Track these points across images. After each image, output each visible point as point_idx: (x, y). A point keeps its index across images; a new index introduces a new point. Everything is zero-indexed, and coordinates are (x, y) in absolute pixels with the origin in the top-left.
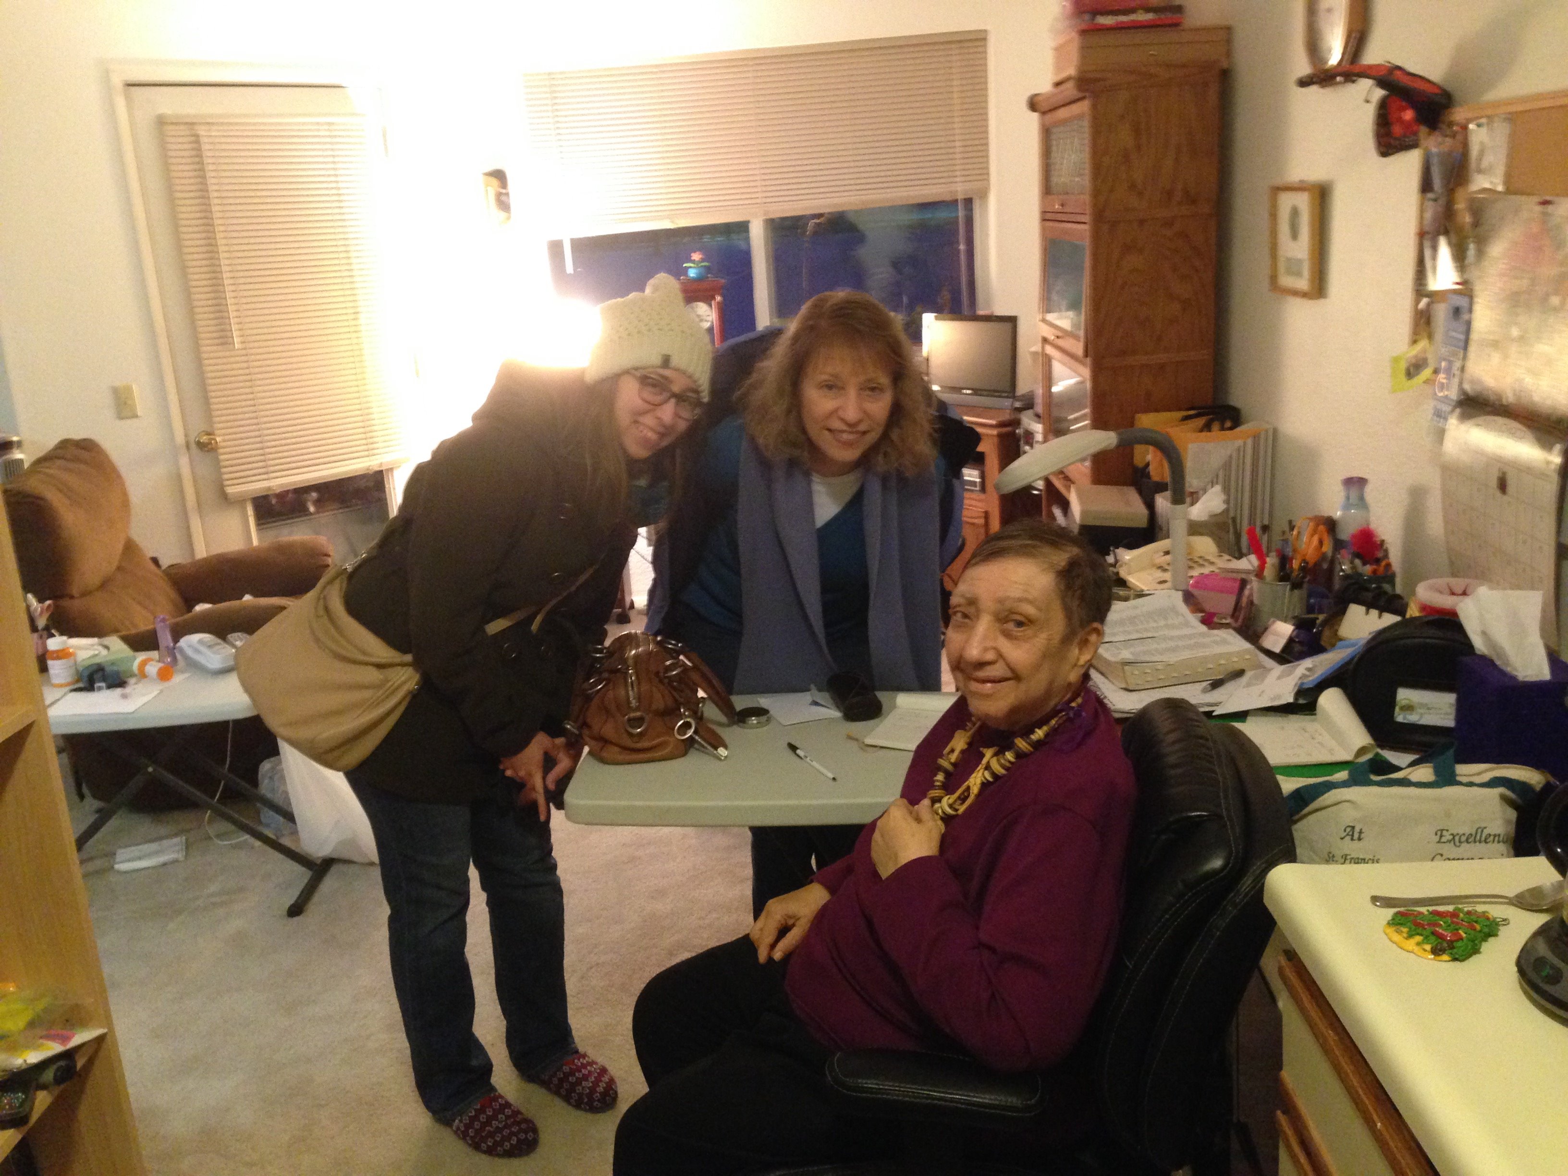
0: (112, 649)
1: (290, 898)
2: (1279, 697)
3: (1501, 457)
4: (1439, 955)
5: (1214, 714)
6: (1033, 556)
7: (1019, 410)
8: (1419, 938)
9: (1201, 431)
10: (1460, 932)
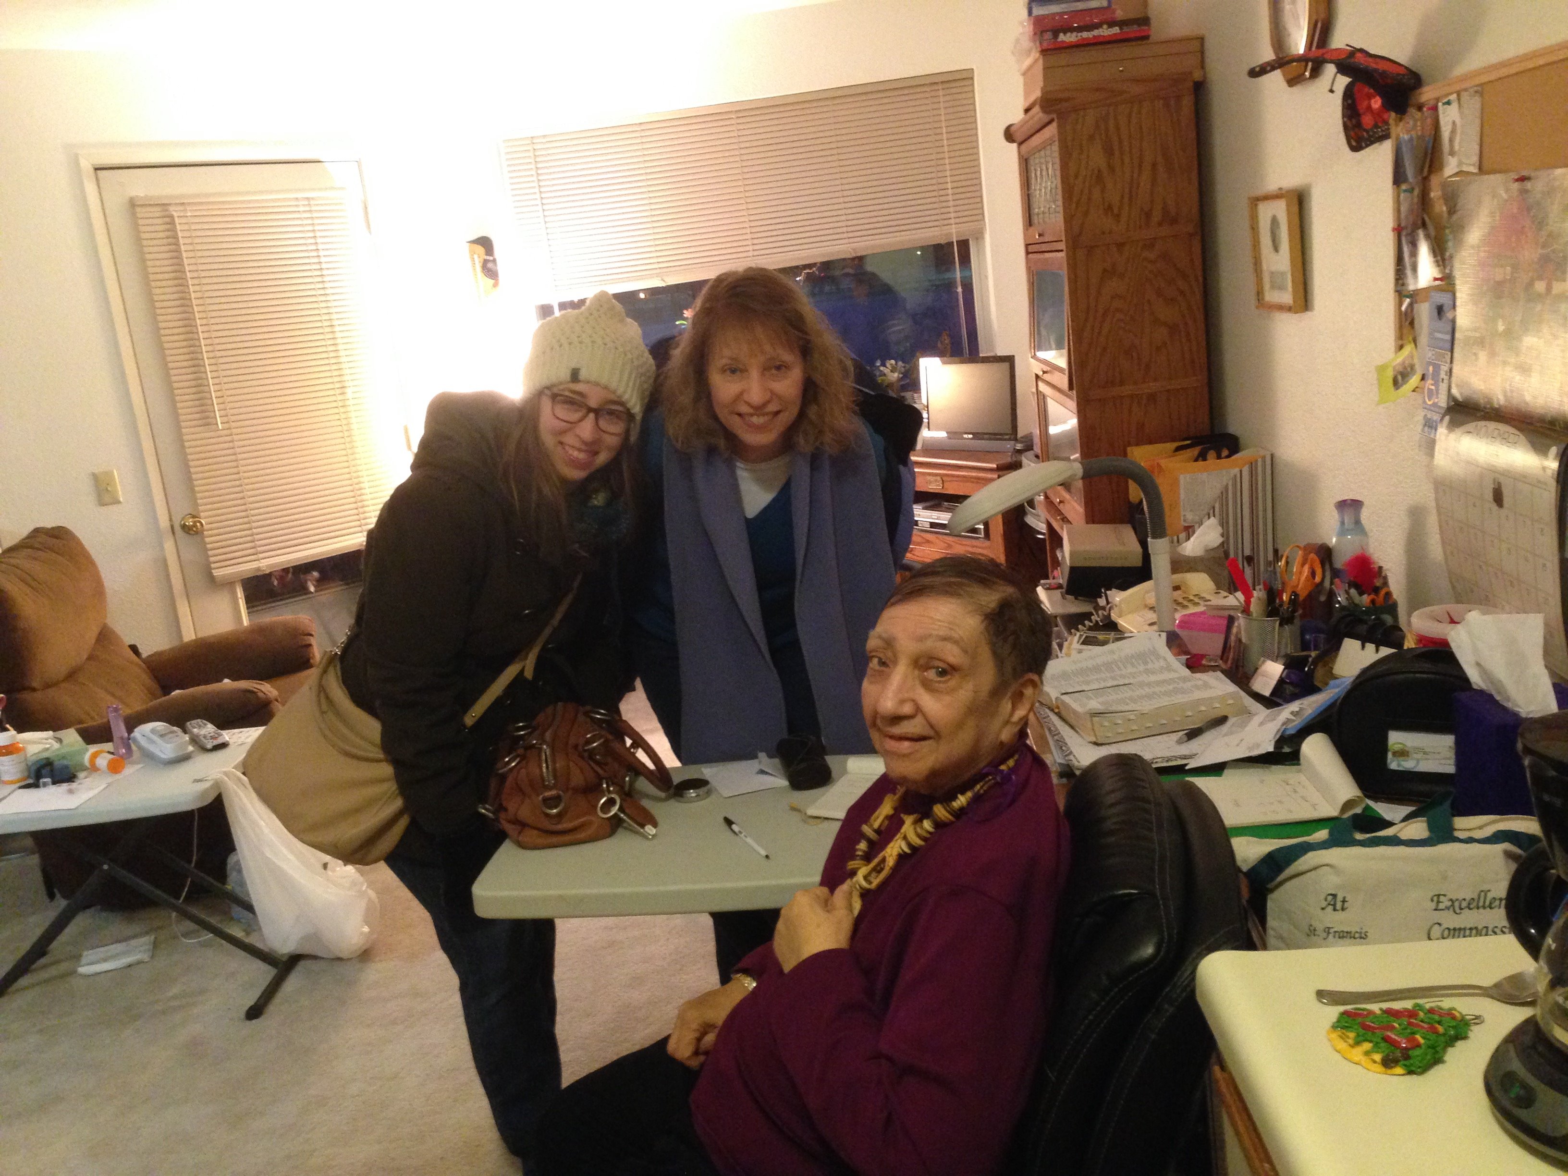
0: (65, 742)
1: (251, 998)
2: (1258, 745)
3: (1493, 466)
4: (1391, 1068)
5: (1187, 768)
6: (959, 595)
7: (1019, 452)
8: (1367, 1046)
9: (1196, 460)
10: (1418, 1037)
